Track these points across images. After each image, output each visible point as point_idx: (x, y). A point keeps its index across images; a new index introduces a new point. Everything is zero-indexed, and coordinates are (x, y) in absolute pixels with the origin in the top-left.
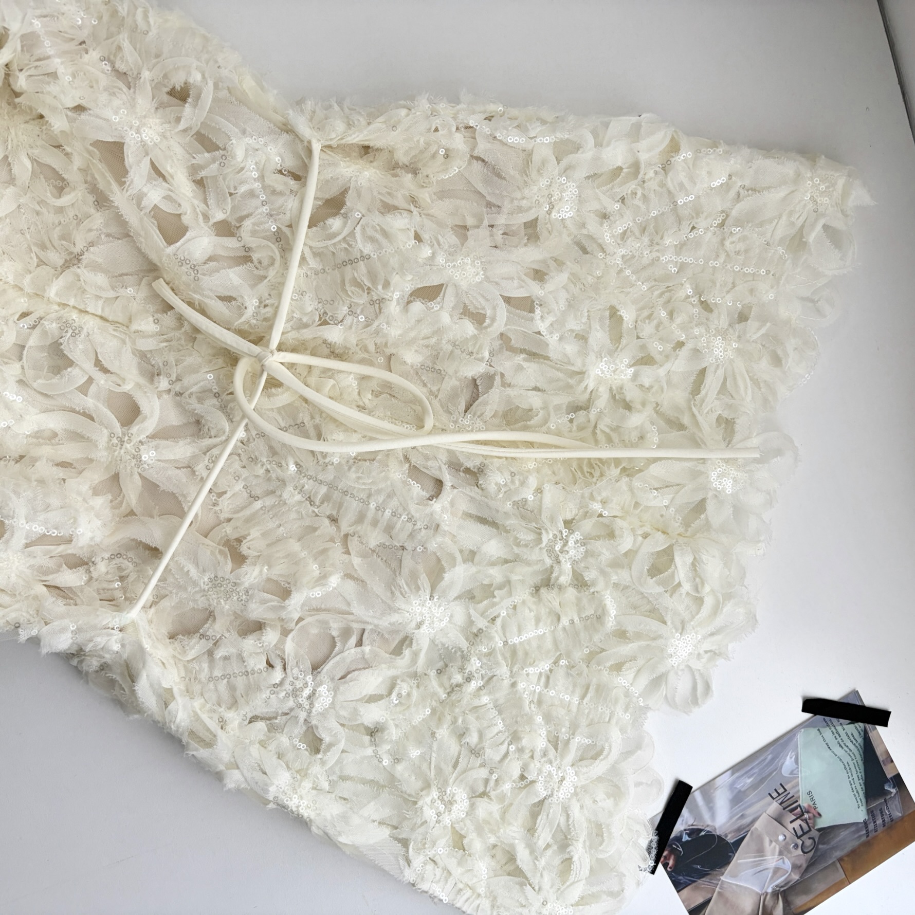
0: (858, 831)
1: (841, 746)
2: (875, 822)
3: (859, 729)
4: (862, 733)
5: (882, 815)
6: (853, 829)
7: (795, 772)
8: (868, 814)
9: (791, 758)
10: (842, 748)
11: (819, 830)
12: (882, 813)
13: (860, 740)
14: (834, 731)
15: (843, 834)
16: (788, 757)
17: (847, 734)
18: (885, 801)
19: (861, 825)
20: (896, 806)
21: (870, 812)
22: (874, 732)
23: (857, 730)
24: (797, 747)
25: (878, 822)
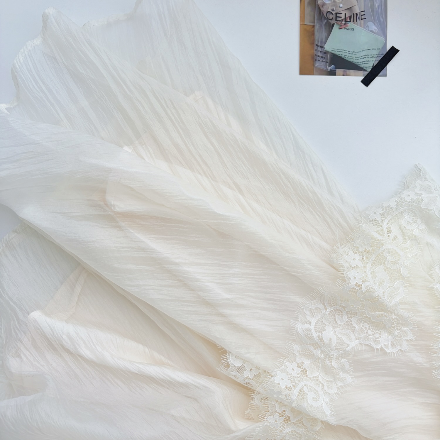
0: (321, 42)
1: (366, 55)
2: (321, 52)
3: (368, 68)
4: (365, 68)
5: (321, 57)
6: (324, 40)
7: (367, 28)
8: (326, 51)
9: (375, 29)
10: (364, 56)
11: (333, 25)
12: (323, 57)
13: (362, 66)
14: (374, 56)
15: (324, 35)
16: (376, 28)
17: (369, 61)
18: (327, 62)
19: (323, 44)
20: (322, 66)
21: (326, 53)
22: (362, 74)
23: (368, 67)
24: (378, 35)
25: (319, 53)
